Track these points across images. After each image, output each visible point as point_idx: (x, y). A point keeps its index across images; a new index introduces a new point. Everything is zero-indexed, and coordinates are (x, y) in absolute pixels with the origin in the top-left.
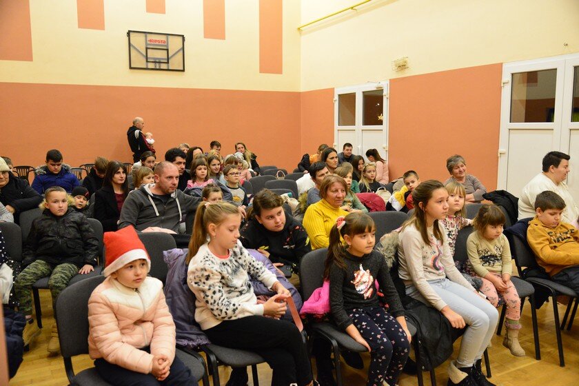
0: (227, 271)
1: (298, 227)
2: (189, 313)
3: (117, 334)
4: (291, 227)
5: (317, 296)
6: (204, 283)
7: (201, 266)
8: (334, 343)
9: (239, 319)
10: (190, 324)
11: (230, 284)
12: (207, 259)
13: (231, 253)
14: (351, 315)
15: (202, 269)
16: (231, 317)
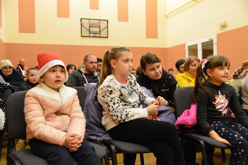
0: (125, 92)
1: (170, 77)
2: (98, 120)
3: (42, 119)
4: (165, 77)
5: (186, 114)
6: (108, 96)
7: (107, 84)
8: (202, 142)
9: (131, 121)
10: (99, 127)
11: (126, 100)
12: (111, 81)
13: (128, 82)
14: (212, 125)
15: (108, 86)
16: (125, 120)
